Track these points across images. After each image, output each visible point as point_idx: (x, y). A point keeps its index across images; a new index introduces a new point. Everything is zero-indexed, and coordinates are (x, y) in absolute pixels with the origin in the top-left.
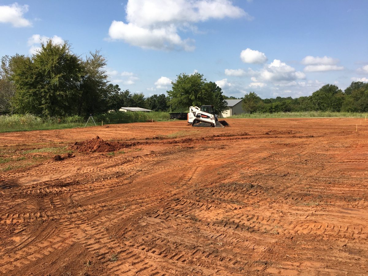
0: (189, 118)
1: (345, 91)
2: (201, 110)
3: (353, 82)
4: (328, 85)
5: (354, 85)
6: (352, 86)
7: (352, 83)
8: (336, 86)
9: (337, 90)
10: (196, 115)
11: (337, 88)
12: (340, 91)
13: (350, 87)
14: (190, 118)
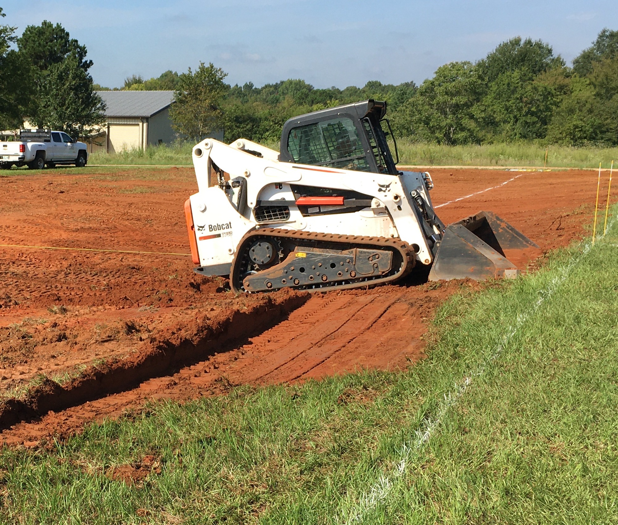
0: (199, 234)
1: (576, 62)
2: (283, 158)
3: (604, 31)
4: (517, 42)
5: (606, 42)
6: (599, 47)
7: (602, 36)
8: (544, 43)
9: (547, 60)
10: (252, 202)
11: (550, 51)
12: (559, 62)
13: (592, 50)
14: (207, 232)
